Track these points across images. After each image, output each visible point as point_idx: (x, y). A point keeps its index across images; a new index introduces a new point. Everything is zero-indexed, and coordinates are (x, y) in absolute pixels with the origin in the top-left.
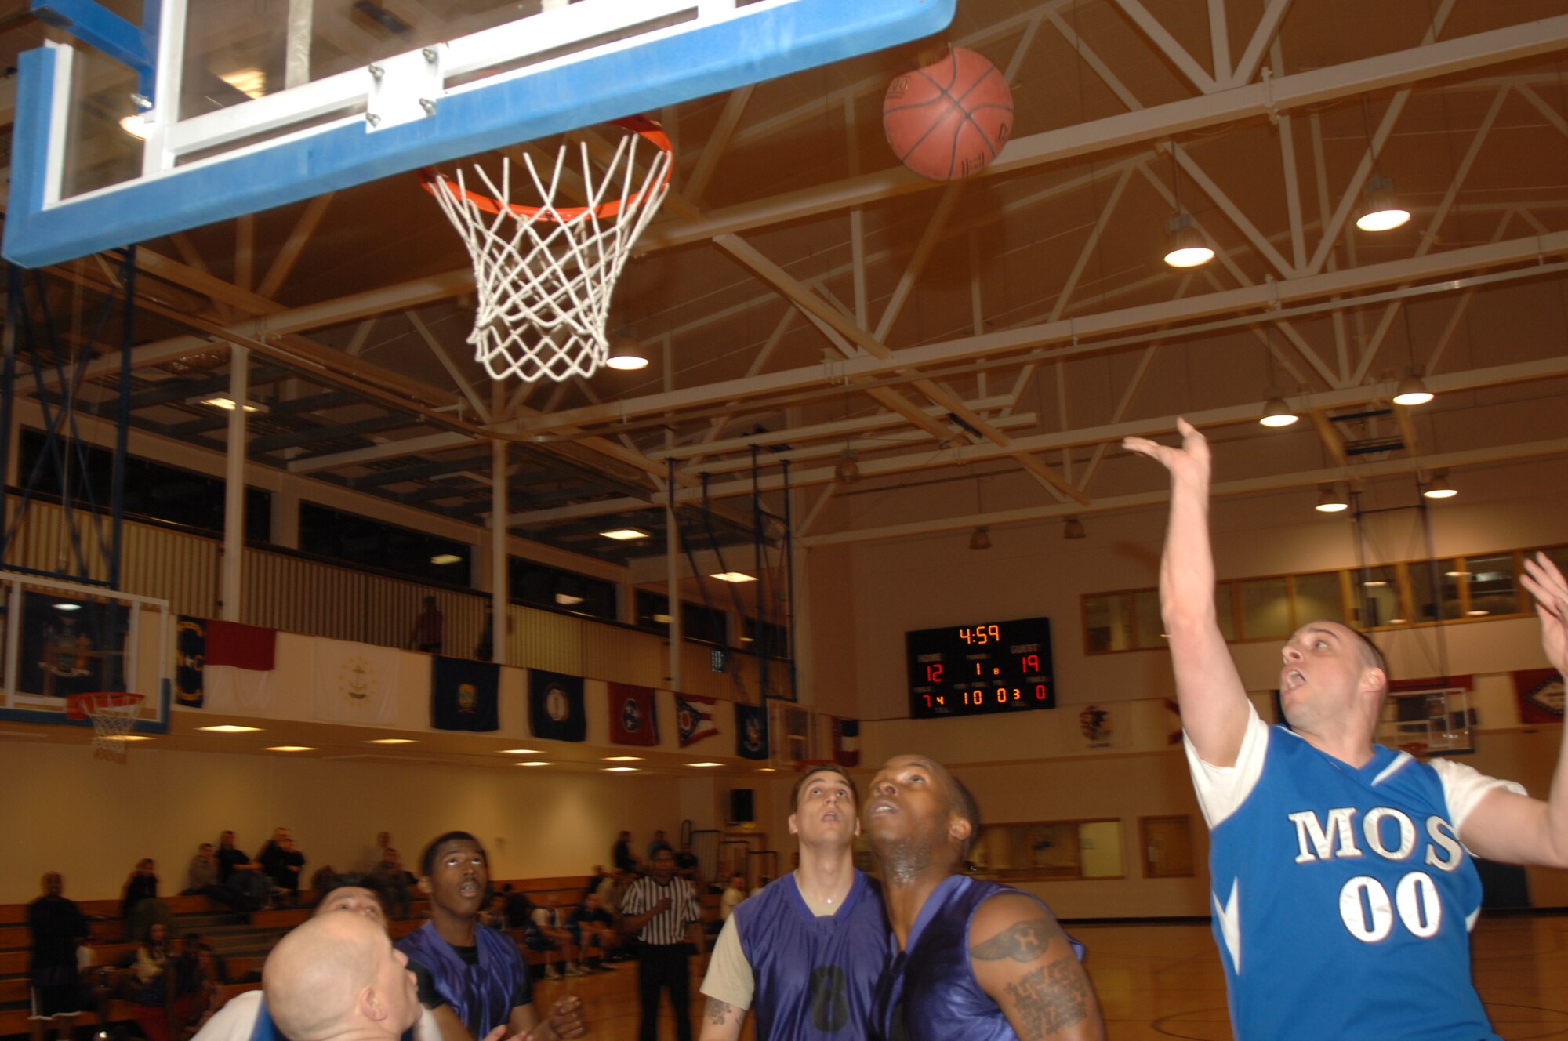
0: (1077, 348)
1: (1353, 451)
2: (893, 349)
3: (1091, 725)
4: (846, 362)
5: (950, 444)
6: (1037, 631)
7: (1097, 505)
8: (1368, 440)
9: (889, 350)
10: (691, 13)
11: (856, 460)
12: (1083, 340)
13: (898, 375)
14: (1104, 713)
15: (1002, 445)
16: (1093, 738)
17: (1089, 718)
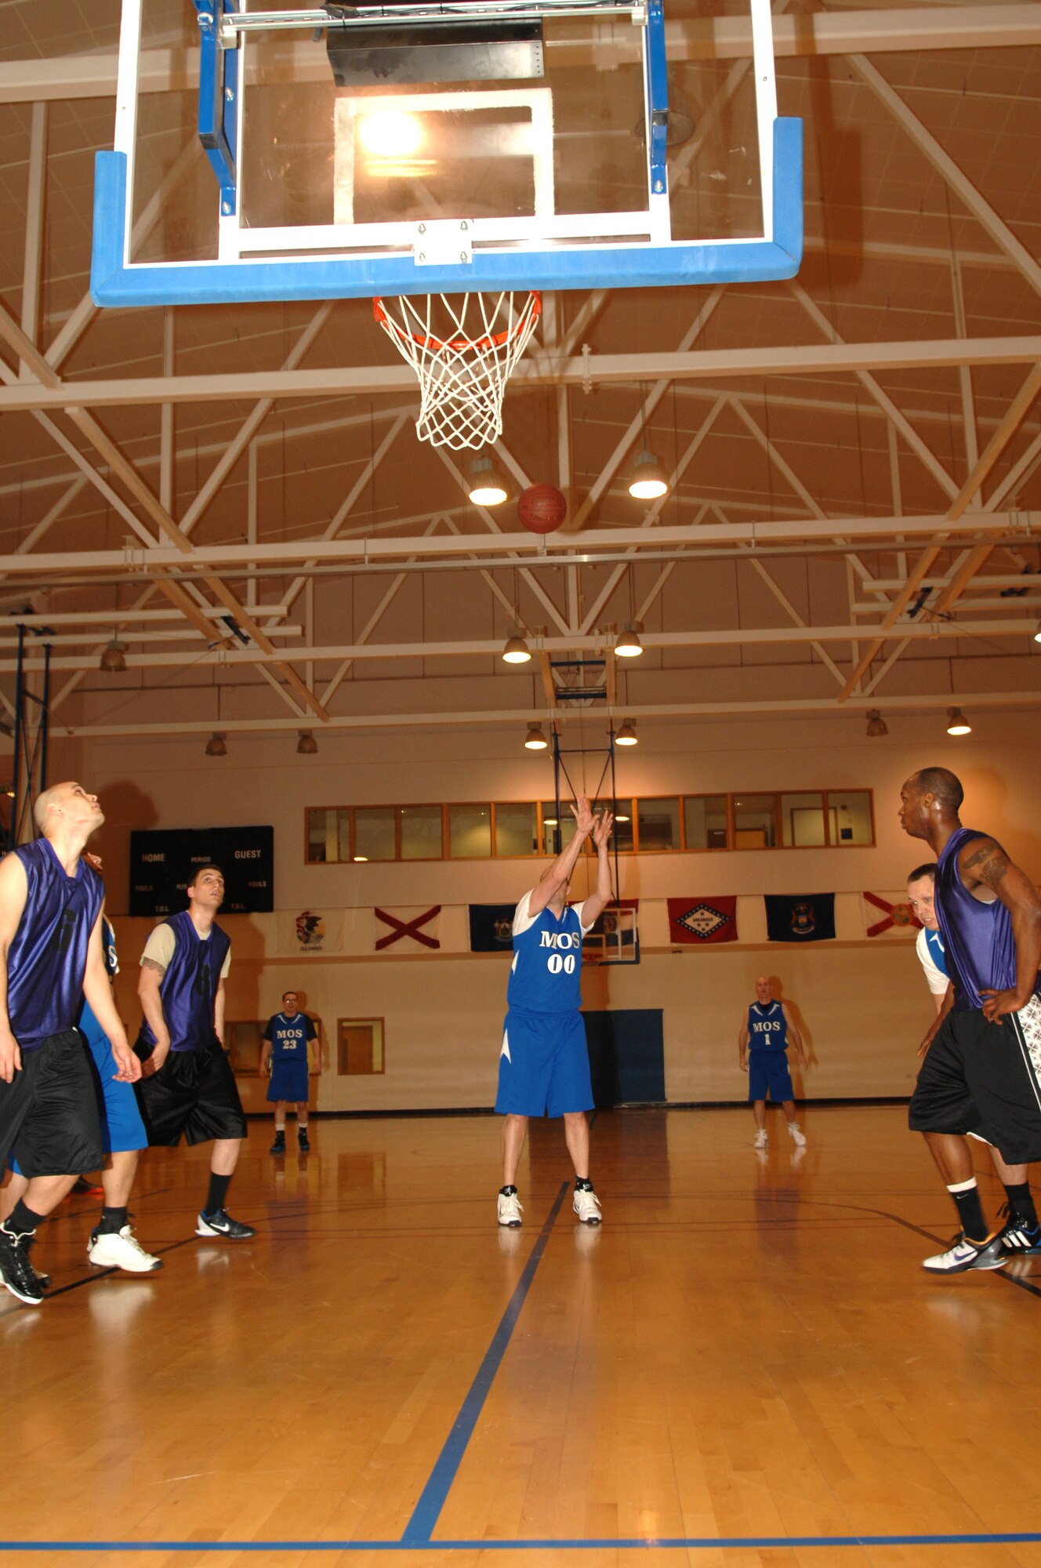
0: (368, 567)
1: (562, 696)
2: (196, 545)
3: (306, 930)
4: (147, 551)
5: (218, 647)
6: (262, 837)
7: (336, 722)
8: (577, 688)
9: (192, 545)
10: (646, 237)
11: (122, 652)
12: (373, 560)
13: (195, 570)
14: (319, 919)
15: (268, 652)
16: (306, 942)
17: (304, 923)
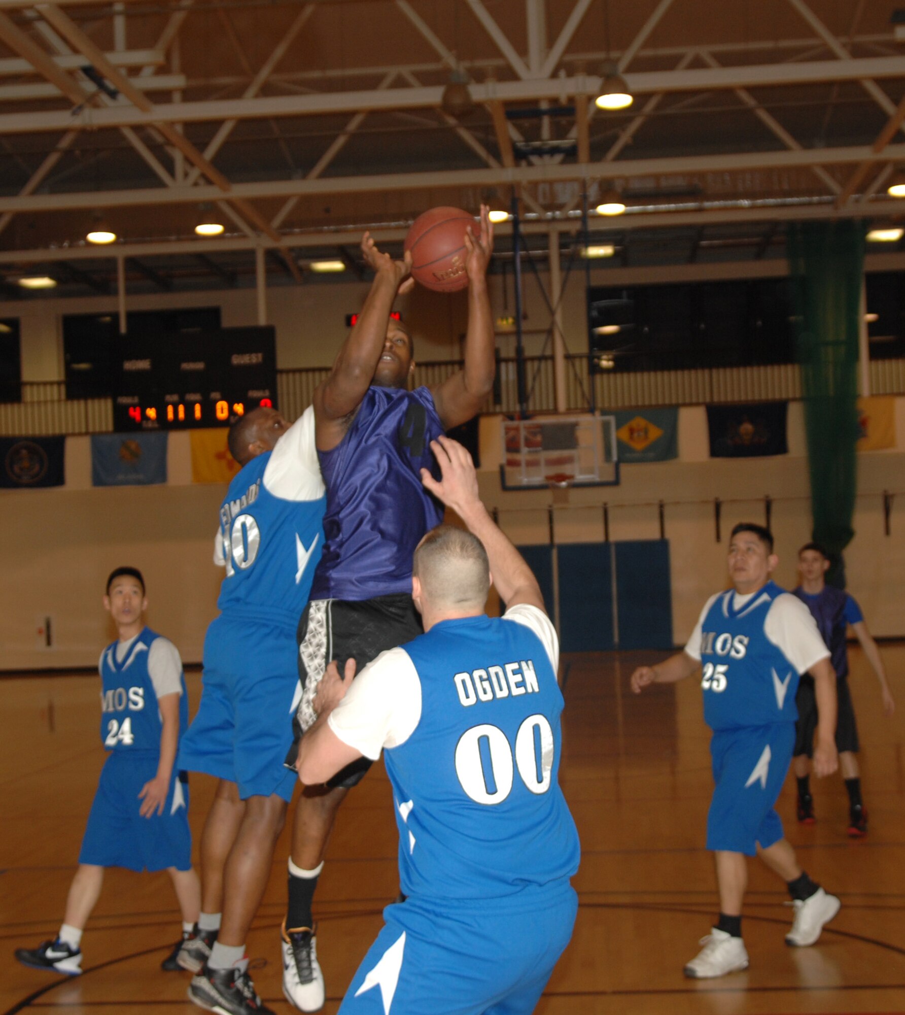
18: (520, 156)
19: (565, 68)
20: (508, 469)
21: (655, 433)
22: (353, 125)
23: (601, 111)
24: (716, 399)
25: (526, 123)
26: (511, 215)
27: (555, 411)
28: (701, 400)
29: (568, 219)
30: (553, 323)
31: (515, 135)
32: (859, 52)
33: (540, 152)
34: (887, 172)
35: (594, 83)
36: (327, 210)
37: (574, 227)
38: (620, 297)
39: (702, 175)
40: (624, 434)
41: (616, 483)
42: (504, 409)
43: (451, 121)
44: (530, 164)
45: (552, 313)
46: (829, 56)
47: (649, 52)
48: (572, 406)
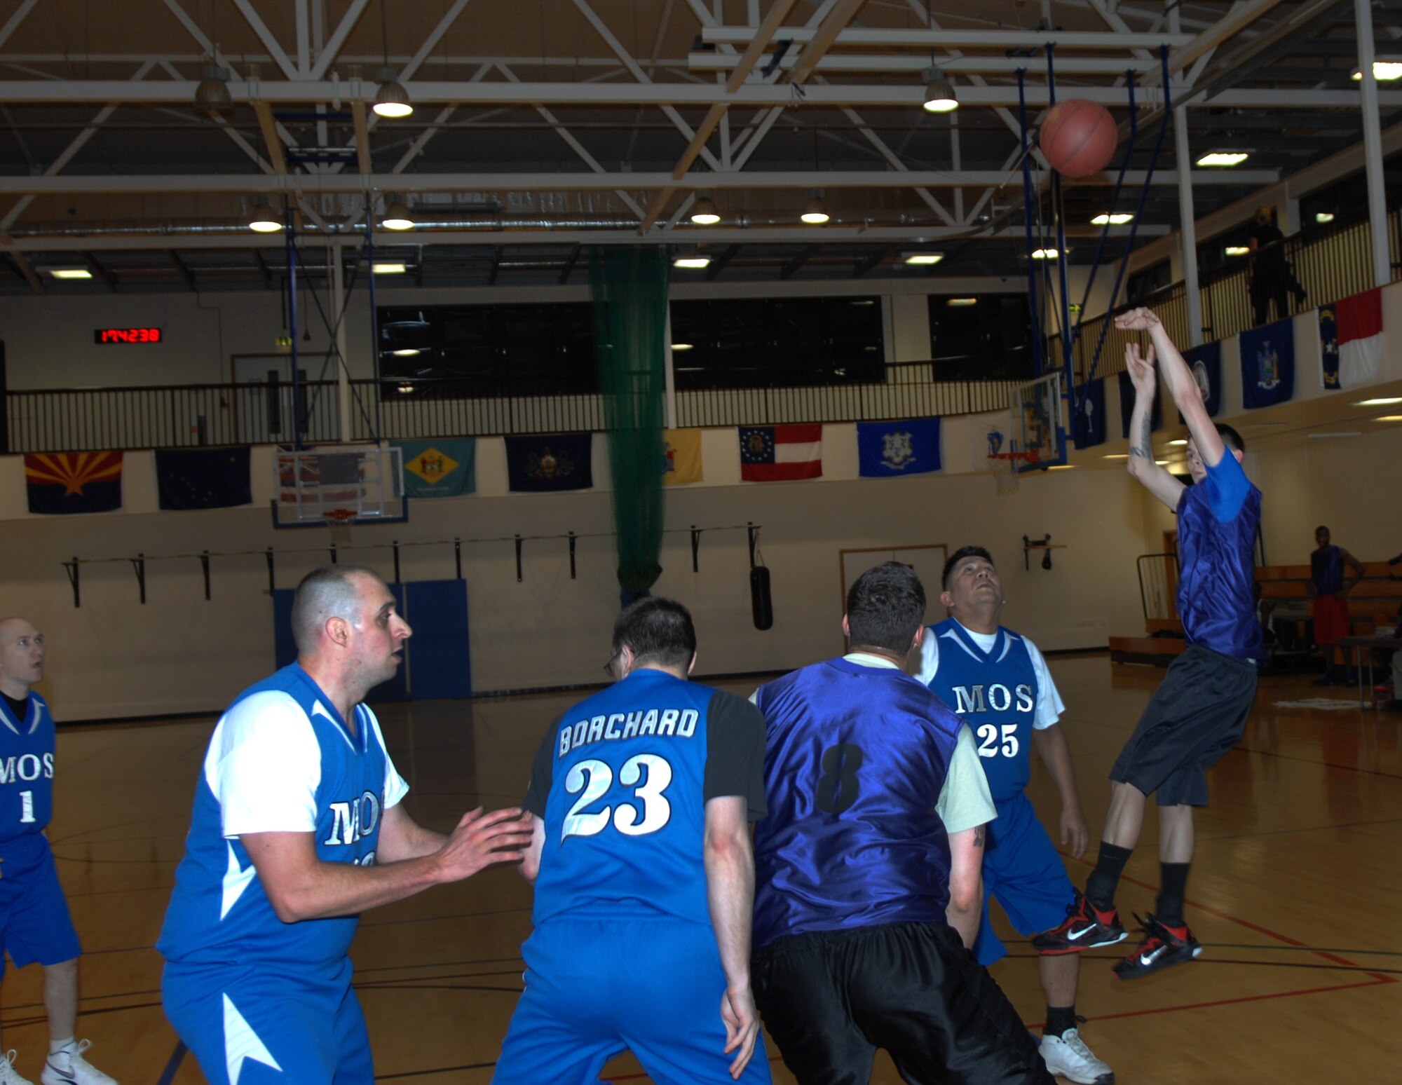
18: (293, 162)
19: (338, 70)
20: (282, 505)
21: (450, 465)
22: (102, 117)
23: (383, 119)
24: (516, 430)
25: (303, 127)
26: (284, 227)
27: (338, 442)
28: (500, 431)
29: (353, 233)
30: (334, 344)
31: (289, 140)
32: (661, 76)
33: (316, 159)
34: (691, 199)
35: (370, 89)
36: (72, 211)
37: (358, 242)
38: (417, 319)
39: (502, 193)
40: (415, 466)
41: (404, 519)
42: (280, 438)
43: (220, 120)
44: (306, 171)
45: (334, 336)
46: (630, 78)
47: (440, 60)
48: (358, 436)
